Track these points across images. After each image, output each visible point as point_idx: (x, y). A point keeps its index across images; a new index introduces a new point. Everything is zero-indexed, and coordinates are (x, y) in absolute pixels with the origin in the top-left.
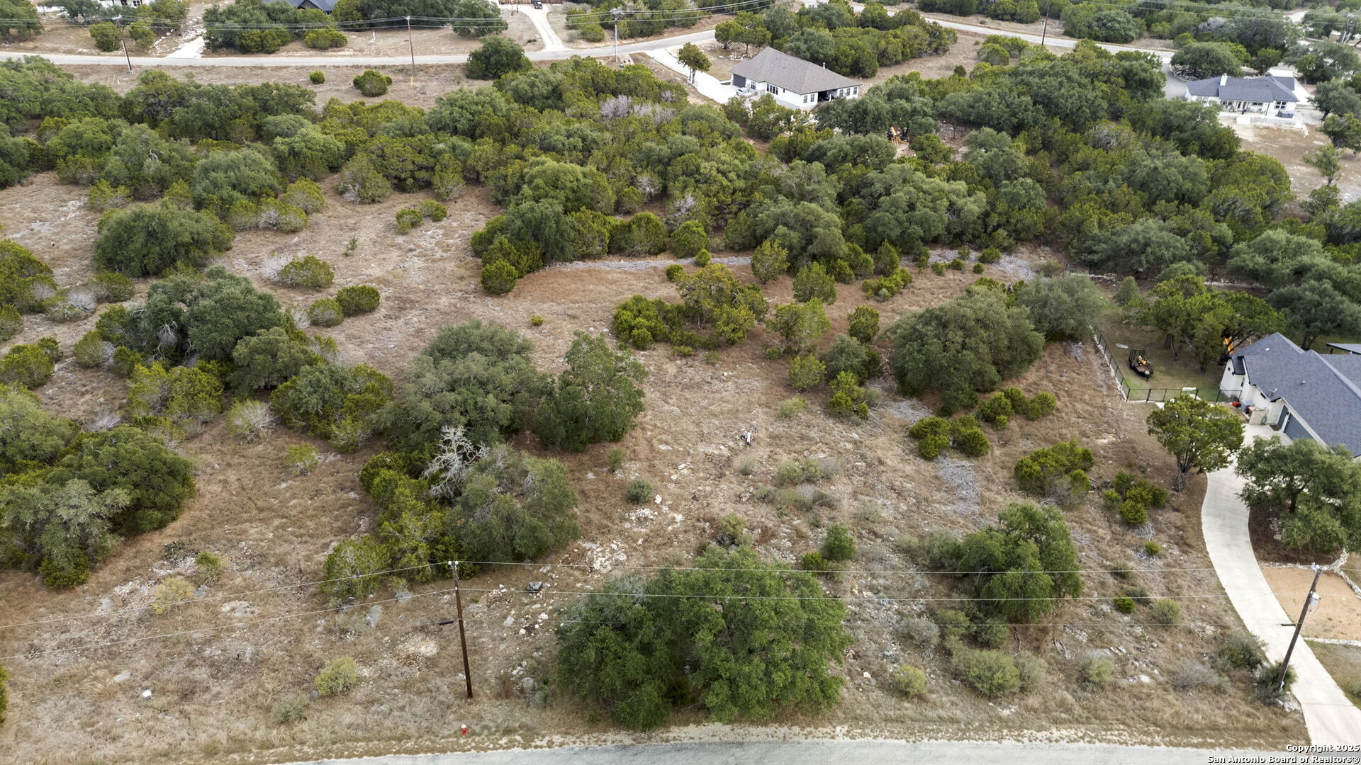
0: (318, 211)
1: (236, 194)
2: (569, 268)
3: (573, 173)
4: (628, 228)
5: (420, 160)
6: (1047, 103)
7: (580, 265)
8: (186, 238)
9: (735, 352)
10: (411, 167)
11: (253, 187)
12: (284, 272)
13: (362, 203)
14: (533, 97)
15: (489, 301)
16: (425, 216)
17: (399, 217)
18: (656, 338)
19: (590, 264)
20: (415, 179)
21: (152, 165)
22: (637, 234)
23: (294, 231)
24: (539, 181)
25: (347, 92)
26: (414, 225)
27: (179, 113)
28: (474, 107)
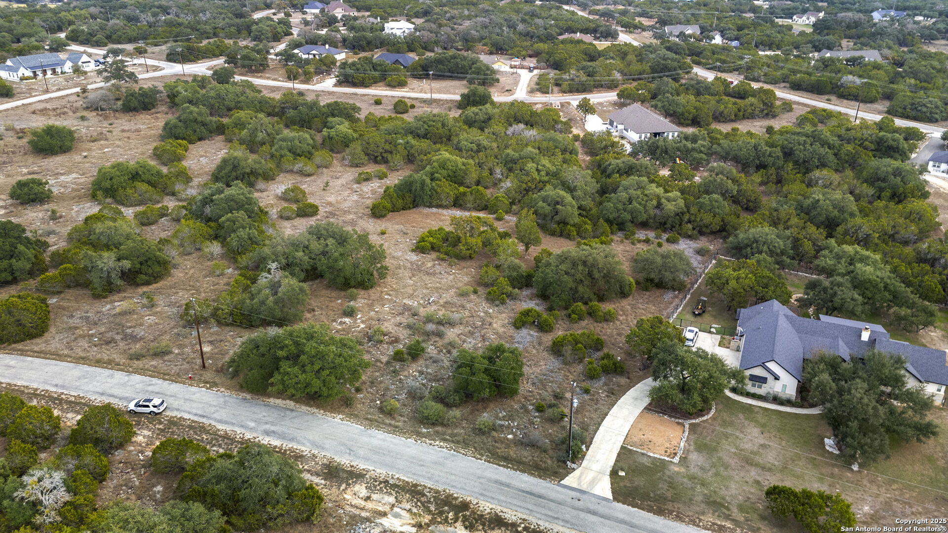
0: (326, 167)
1: (288, 153)
2: (427, 210)
3: (456, 161)
4: (464, 194)
5: (387, 147)
6: (788, 154)
7: (434, 210)
8: (248, 170)
9: (469, 263)
10: (381, 150)
11: (298, 151)
12: (285, 192)
13: (351, 166)
14: (475, 121)
15: (372, 220)
16: (376, 176)
17: (360, 174)
18: (433, 248)
19: (440, 211)
20: (383, 157)
21: (261, 136)
22: (470, 198)
23: (309, 175)
24: (435, 164)
25: (389, 110)
26: (367, 180)
27: (291, 113)
28: (431, 123)
